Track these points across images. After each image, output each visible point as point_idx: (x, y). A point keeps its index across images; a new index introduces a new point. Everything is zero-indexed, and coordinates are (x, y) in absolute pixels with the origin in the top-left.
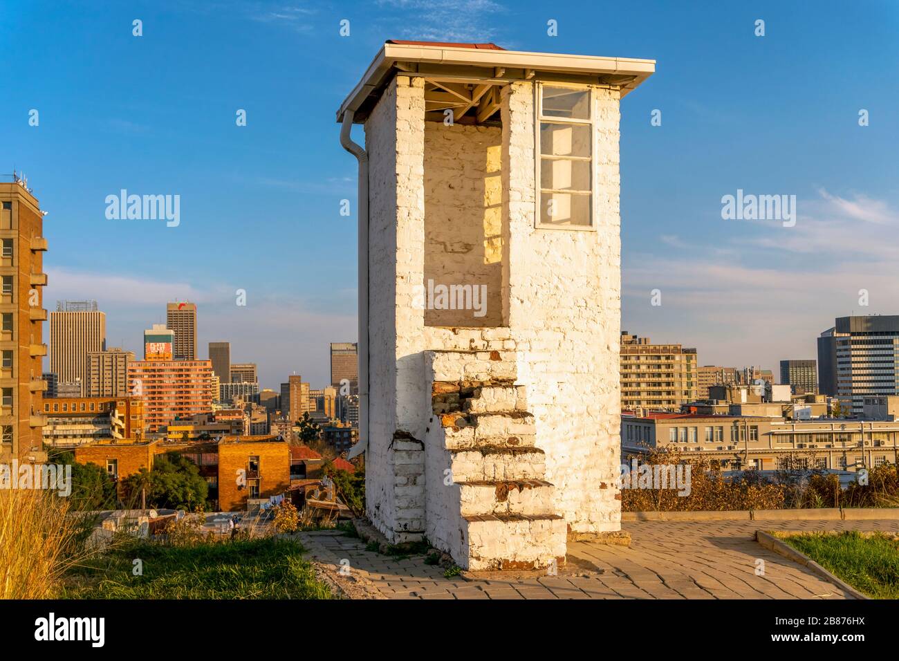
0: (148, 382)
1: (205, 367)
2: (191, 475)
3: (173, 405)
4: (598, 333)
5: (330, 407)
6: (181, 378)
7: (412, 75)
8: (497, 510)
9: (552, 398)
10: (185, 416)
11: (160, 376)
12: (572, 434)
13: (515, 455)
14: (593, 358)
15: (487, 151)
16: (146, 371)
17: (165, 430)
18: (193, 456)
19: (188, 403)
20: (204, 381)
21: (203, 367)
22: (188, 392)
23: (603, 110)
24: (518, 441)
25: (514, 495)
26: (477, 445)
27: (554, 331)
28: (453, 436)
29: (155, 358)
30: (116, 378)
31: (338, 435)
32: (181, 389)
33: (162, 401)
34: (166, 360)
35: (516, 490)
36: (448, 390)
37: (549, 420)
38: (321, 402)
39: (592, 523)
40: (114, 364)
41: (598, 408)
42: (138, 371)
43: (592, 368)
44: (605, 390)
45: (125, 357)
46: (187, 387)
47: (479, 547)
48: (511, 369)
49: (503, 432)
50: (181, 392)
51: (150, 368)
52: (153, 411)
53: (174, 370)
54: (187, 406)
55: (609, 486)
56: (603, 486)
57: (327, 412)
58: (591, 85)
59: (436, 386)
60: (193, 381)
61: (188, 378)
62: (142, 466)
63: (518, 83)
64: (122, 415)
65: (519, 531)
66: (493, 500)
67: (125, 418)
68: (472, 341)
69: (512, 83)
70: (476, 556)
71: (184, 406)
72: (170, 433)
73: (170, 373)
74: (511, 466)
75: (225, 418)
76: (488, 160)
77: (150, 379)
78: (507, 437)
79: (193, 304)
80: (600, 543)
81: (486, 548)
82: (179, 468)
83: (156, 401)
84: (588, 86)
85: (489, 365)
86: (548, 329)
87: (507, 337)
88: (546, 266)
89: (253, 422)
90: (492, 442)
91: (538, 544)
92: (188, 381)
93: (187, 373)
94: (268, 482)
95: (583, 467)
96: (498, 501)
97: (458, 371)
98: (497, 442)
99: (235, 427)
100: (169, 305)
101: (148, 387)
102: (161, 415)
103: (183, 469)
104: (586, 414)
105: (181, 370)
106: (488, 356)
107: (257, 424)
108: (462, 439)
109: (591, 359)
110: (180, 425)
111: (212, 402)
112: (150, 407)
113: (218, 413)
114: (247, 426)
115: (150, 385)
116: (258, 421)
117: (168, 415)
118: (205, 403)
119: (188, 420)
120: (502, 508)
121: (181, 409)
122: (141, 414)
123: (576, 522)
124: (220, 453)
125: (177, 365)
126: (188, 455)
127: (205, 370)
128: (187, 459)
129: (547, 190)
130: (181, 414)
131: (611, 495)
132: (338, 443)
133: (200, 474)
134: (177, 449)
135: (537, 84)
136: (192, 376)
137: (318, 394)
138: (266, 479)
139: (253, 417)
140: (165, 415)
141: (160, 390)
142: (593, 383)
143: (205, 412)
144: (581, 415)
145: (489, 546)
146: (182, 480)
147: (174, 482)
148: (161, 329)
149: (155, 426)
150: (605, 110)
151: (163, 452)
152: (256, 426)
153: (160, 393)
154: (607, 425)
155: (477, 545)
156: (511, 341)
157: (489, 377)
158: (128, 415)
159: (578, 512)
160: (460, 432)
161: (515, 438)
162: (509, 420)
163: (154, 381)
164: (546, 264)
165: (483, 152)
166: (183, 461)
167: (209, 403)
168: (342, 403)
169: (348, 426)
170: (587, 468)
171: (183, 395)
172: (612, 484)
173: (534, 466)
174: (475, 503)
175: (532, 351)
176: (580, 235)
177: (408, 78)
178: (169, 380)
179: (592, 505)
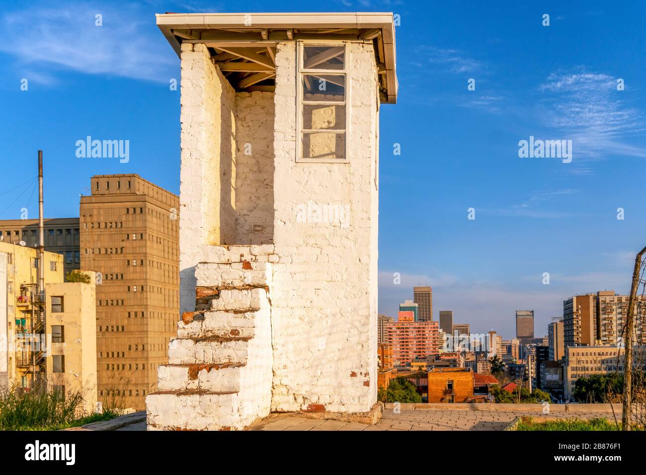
0: (400, 335)
1: (434, 326)
2: (411, 392)
3: (415, 349)
4: (351, 248)
5: (515, 351)
6: (420, 333)
7: (193, 42)
8: (189, 387)
9: (309, 302)
10: (422, 356)
11: (407, 331)
12: (326, 331)
13: (221, 342)
14: (346, 269)
15: (312, 114)
16: (399, 328)
17: (409, 365)
18: (414, 381)
19: (424, 348)
20: (434, 335)
21: (433, 326)
22: (424, 342)
23: (357, 61)
24: (239, 332)
25: (203, 374)
26: (205, 336)
27: (312, 246)
28: (184, 328)
29: (404, 320)
30: (383, 333)
31: (517, 369)
32: (420, 340)
33: (408, 347)
34: (410, 321)
35: (205, 370)
36: (208, 293)
37: (306, 319)
38: (509, 348)
39: (343, 405)
40: (381, 324)
41: (349, 310)
42: (393, 329)
43: (345, 277)
44: (357, 295)
45: (388, 320)
46: (423, 338)
47: (155, 416)
48: (261, 276)
49: (226, 325)
50: (420, 342)
51: (401, 327)
52: (403, 353)
53: (415, 328)
54: (424, 350)
55: (358, 374)
56: (353, 374)
57: (513, 354)
58: (345, 41)
59: (199, 290)
60: (427, 335)
61: (424, 333)
62: (381, 385)
63: (283, 43)
64: (379, 355)
65: (189, 403)
66: (186, 377)
67: (381, 357)
68: (242, 256)
69: (278, 43)
70: (153, 423)
71: (421, 350)
72: (412, 367)
73: (413, 330)
74: (218, 352)
75: (447, 358)
76: (313, 120)
77: (401, 333)
78: (229, 329)
79: (429, 287)
80: (345, 421)
81: (161, 417)
82: (404, 387)
83: (405, 347)
84: (343, 42)
85: (241, 273)
86: (307, 245)
87: (271, 251)
88: (305, 193)
89: (466, 361)
90: (217, 333)
91: (208, 415)
92: (424, 335)
93: (424, 330)
94: (459, 397)
95: (336, 358)
96: (190, 379)
97: (215, 278)
98: (221, 333)
99: (452, 363)
100: (415, 288)
101: (400, 339)
102: (408, 356)
103: (407, 388)
104: (339, 315)
105: (420, 328)
106: (241, 265)
107: (469, 362)
108: (191, 330)
109: (344, 269)
110: (418, 362)
111: (439, 348)
112: (401, 351)
113: (442, 354)
114: (462, 363)
115: (401, 337)
116: (469, 360)
117: (412, 355)
118: (435, 349)
119: (424, 358)
120: (194, 385)
121: (420, 352)
122: (391, 354)
123: (330, 403)
124: (429, 378)
125: (417, 325)
126: (411, 380)
127: (434, 328)
128: (409, 381)
129: (308, 131)
130: (420, 355)
131: (360, 382)
132: (517, 374)
133: (417, 391)
134: (404, 375)
135: (298, 43)
136: (426, 331)
137: (508, 343)
138: (458, 395)
139: (466, 358)
140: (410, 356)
141: (407, 340)
142: (346, 290)
143: (434, 354)
144: (334, 315)
145: (164, 415)
146: (405, 394)
147: (400, 396)
148: (410, 303)
149: (404, 362)
150: (358, 61)
151: (395, 377)
152: (468, 363)
153: (407, 342)
154: (358, 325)
155: (153, 414)
156: (275, 255)
157: (243, 283)
158: (383, 355)
159: (331, 396)
160: (189, 324)
161: (236, 330)
162: (231, 315)
163: (403, 335)
164: (305, 191)
165: (309, 114)
166: (406, 383)
167: (437, 349)
168: (523, 349)
169: (524, 363)
170: (339, 359)
171: (421, 343)
172: (361, 373)
173: (237, 352)
174: (170, 380)
175: (293, 263)
176: (335, 167)
177: (191, 45)
178: (412, 334)
179: (343, 390)
